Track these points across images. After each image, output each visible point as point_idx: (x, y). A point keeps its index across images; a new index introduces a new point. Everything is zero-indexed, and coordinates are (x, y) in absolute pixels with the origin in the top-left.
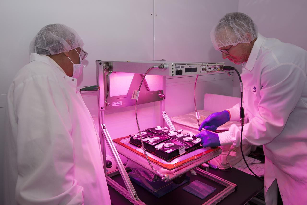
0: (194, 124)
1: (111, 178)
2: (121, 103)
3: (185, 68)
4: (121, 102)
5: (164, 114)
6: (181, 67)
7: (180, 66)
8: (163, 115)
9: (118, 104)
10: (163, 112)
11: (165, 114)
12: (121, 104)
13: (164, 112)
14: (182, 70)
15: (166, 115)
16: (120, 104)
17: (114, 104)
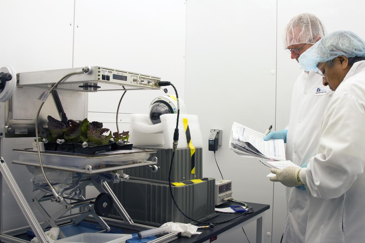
3: (112, 74)
6: (109, 72)
7: (108, 70)
14: (109, 75)
16: (25, 132)
17: (17, 131)
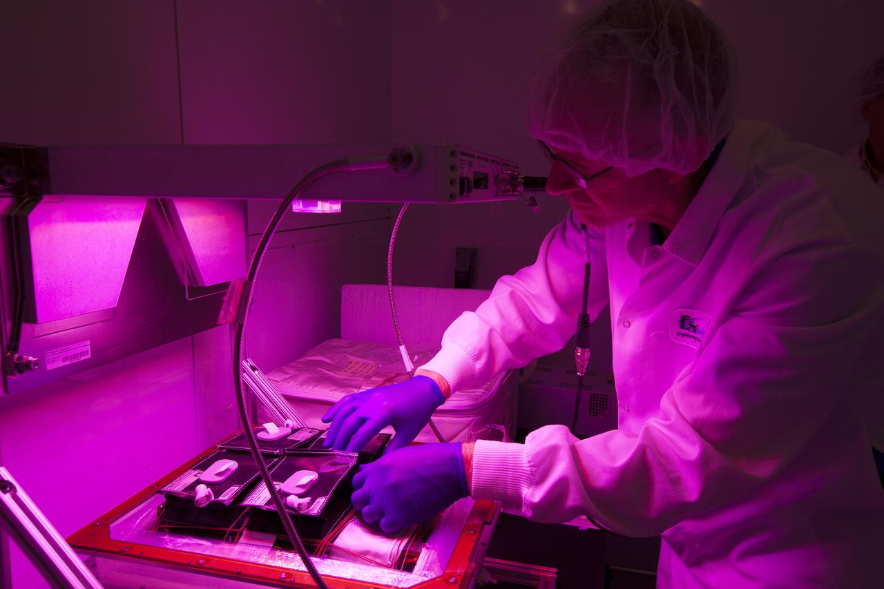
2: (87, 348)
3: (473, 170)
5: (251, 370)
6: (468, 164)
7: (467, 159)
8: (246, 374)
9: (75, 356)
10: (244, 362)
11: (254, 369)
12: (86, 353)
13: (249, 364)
14: (469, 176)
15: (256, 372)
16: (82, 354)
17: (55, 360)
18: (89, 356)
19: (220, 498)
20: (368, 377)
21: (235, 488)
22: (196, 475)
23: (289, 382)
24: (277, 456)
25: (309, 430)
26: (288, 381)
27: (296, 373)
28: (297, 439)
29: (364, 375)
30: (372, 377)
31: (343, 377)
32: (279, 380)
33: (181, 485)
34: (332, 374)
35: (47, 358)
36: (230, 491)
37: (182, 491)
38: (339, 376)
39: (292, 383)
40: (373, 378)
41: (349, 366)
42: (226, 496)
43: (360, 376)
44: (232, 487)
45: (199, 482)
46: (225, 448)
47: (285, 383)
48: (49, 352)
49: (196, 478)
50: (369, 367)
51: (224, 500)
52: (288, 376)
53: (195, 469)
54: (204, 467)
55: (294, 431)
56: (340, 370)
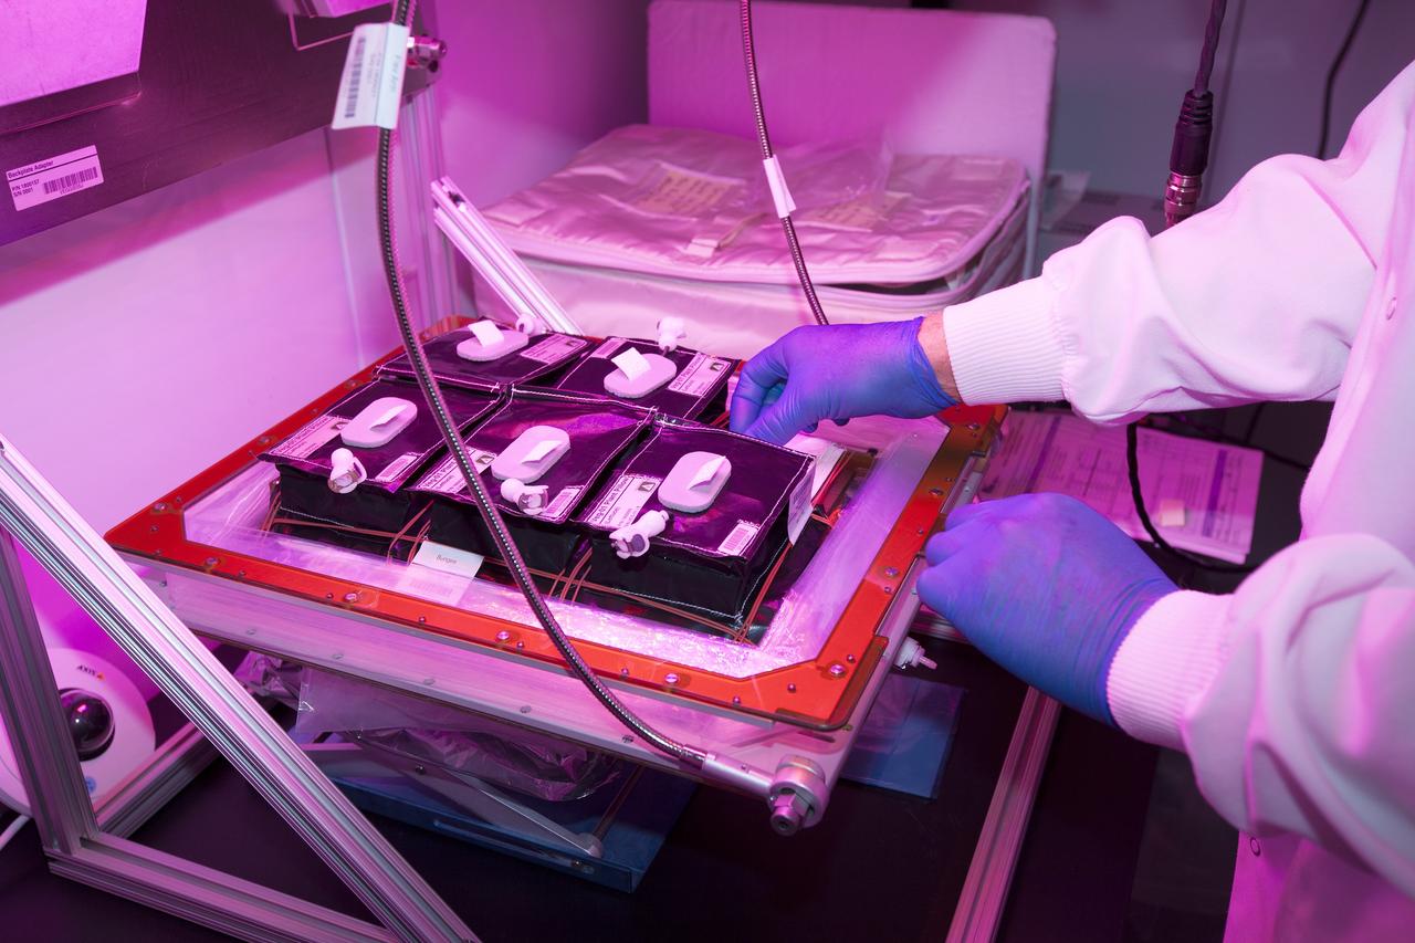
0: (673, 249)
1: (140, 836)
2: (95, 162)
4: (92, 149)
5: (449, 203)
8: (439, 212)
9: (70, 180)
10: (434, 186)
11: (456, 199)
12: (91, 173)
13: (446, 189)
15: (462, 207)
16: (84, 175)
17: (28, 189)
18: (100, 180)
19: (379, 478)
20: (707, 216)
21: (409, 459)
22: (335, 428)
23: (538, 228)
24: (495, 395)
25: (567, 339)
26: (538, 223)
27: (554, 207)
28: (540, 359)
29: (699, 210)
30: (714, 215)
31: (654, 216)
32: (516, 220)
33: (306, 446)
34: (629, 208)
35: (12, 185)
36: (398, 465)
37: (309, 458)
38: (643, 214)
39: (545, 228)
40: (719, 220)
41: (666, 189)
42: (389, 476)
43: (690, 214)
44: (403, 457)
45: (337, 443)
46: (393, 373)
47: (531, 230)
48: (15, 171)
49: (334, 434)
50: (709, 191)
51: (386, 484)
52: (535, 213)
53: (334, 414)
54: (350, 411)
55: (535, 340)
56: (646, 199)
